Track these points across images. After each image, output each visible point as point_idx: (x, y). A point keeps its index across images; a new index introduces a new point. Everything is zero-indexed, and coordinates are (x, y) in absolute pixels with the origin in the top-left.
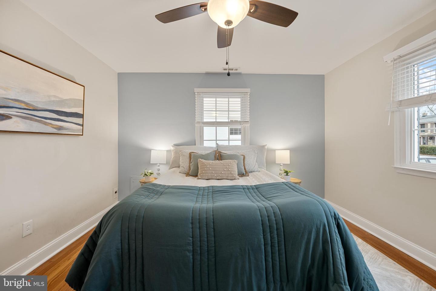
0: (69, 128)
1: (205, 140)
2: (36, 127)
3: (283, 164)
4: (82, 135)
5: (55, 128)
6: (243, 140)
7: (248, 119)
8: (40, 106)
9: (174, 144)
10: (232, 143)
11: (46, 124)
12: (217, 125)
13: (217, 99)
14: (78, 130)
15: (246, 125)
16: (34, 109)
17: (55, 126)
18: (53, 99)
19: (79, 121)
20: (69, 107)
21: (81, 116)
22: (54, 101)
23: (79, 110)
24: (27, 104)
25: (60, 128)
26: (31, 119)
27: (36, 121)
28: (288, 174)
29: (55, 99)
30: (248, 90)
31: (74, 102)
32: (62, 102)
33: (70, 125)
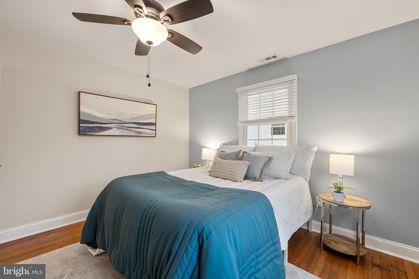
0: (145, 132)
1: (248, 140)
2: (125, 133)
3: (342, 175)
4: (155, 136)
5: (136, 133)
6: (290, 139)
7: (295, 113)
8: (127, 121)
9: (222, 143)
10: (276, 143)
11: (130, 130)
12: (259, 123)
13: (261, 95)
14: (152, 134)
15: (293, 121)
16: (124, 123)
17: (136, 132)
18: (134, 116)
19: (153, 127)
20: (146, 120)
21: (155, 124)
22: (135, 117)
23: (153, 121)
24: (120, 121)
25: (140, 133)
26: (122, 129)
27: (125, 129)
28: (340, 191)
29: (136, 116)
30: (295, 77)
31: (149, 116)
32: (140, 117)
33: (146, 130)
